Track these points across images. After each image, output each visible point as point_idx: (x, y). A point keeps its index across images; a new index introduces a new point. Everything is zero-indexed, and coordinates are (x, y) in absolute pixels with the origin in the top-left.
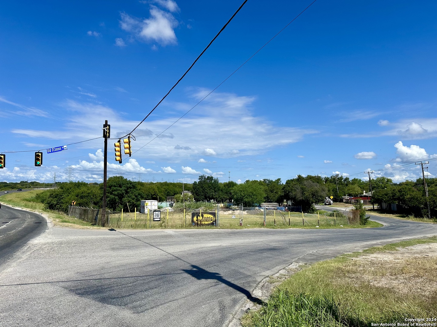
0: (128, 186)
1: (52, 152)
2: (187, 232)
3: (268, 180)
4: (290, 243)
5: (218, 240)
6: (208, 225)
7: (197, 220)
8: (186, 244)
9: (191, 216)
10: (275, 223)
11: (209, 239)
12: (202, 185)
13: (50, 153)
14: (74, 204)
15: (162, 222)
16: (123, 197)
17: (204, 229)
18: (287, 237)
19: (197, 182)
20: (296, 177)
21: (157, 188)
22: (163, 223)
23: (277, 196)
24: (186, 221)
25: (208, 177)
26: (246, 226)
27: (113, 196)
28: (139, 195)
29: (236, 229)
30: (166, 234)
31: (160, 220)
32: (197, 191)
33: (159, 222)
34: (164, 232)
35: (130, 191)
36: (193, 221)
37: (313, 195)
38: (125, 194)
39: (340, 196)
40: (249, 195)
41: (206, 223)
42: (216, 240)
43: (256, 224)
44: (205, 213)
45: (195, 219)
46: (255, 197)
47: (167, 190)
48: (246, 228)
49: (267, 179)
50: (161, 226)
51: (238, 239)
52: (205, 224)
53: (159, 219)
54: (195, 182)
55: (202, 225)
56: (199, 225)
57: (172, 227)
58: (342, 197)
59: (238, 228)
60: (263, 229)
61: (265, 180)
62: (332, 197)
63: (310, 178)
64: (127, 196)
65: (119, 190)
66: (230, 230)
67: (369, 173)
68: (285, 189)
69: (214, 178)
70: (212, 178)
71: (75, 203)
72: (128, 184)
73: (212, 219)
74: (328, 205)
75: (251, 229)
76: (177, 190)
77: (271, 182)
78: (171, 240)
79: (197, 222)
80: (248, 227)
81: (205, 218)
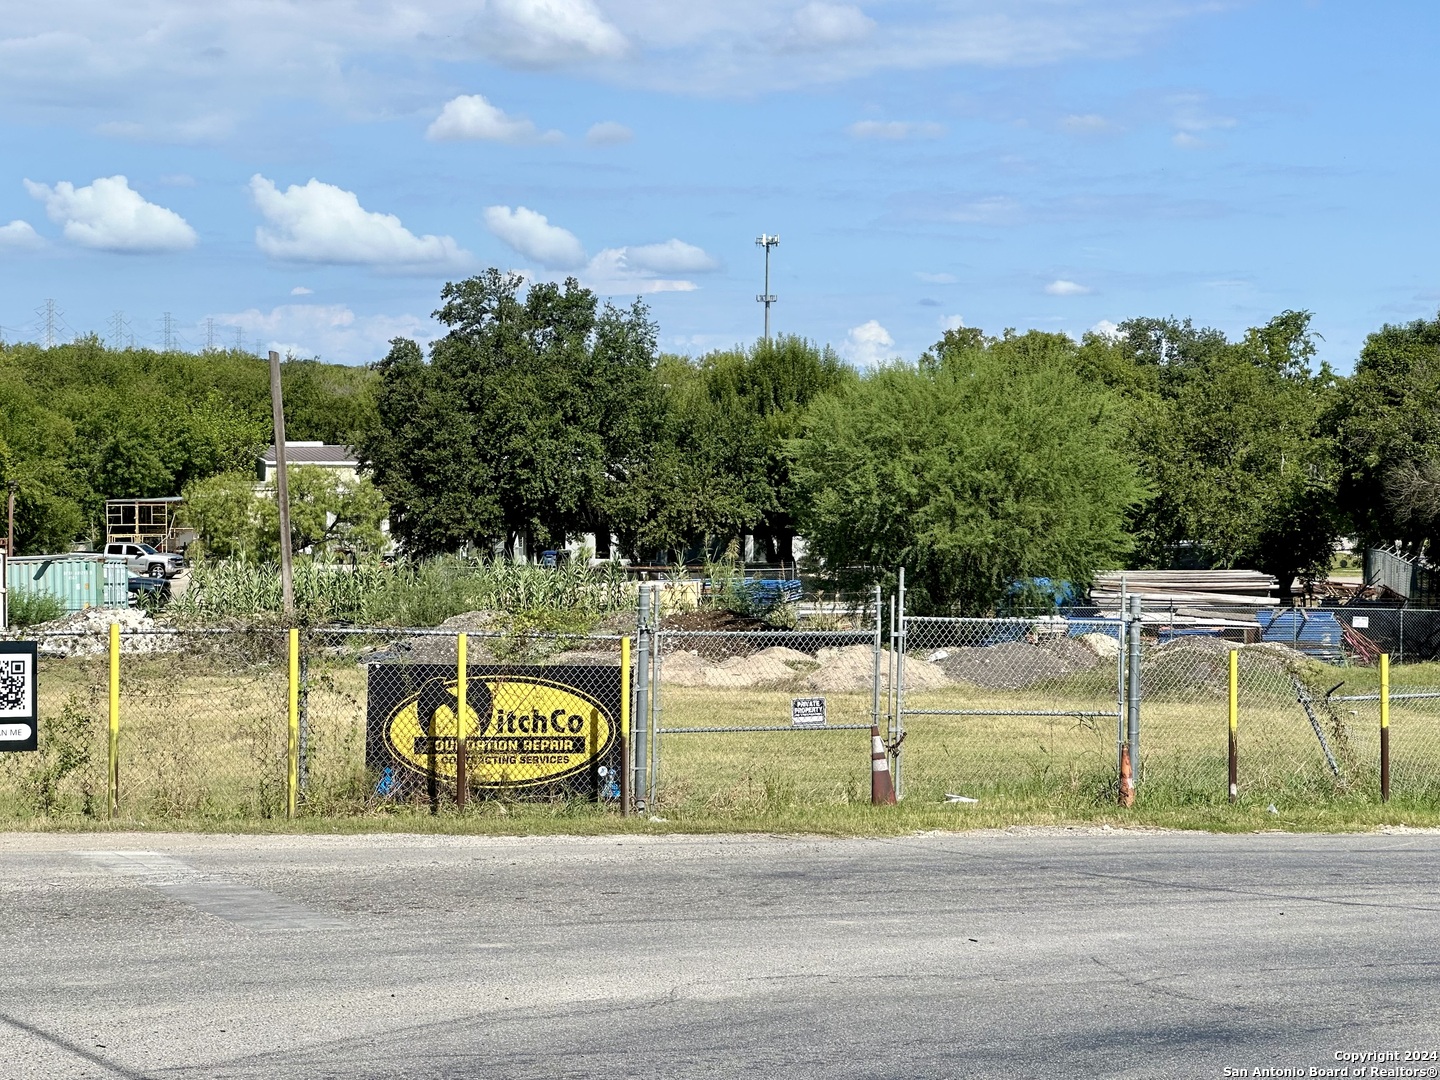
2: (324, 868)
3: (1173, 335)
4: (1379, 973)
5: (644, 941)
6: (540, 791)
7: (428, 743)
8: (312, 981)
9: (363, 699)
10: (1232, 779)
11: (553, 937)
12: (474, 380)
15: (54, 758)
17: (495, 832)
18: (1352, 913)
19: (426, 350)
22: (66, 765)
23: (1264, 497)
24: (306, 754)
25: (542, 297)
26: (934, 804)
29: (833, 833)
30: (100, 887)
31: (30, 744)
33: (27, 759)
34: (77, 862)
36: (379, 752)
40: (976, 491)
41: (521, 772)
42: (621, 944)
43: (1035, 787)
44: (512, 673)
45: (405, 727)
46: (1034, 508)
47: (97, 433)
48: (932, 825)
49: (1163, 326)
50: (49, 802)
51: (847, 931)
52: (505, 780)
53: (24, 732)
54: (404, 351)
55: (483, 793)
56: (442, 796)
57: (166, 811)
59: (852, 823)
60: (1108, 834)
61: (1138, 331)
66: (763, 849)
68: (1353, 423)
69: (599, 312)
73: (585, 731)
75: (986, 834)
76: (211, 425)
77: (1202, 351)
78: (151, 943)
79: (423, 760)
80: (959, 819)
81: (511, 718)
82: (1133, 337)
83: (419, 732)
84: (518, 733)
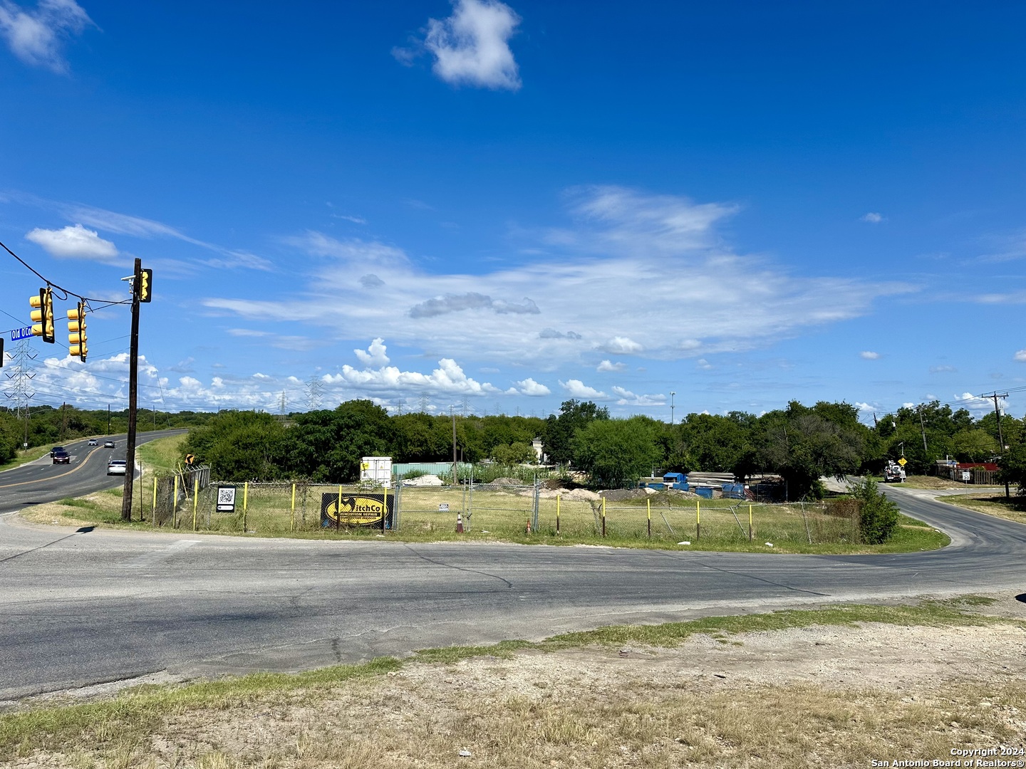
0: (342, 422)
1: (21, 337)
3: (742, 415)
6: (368, 526)
7: (337, 513)
9: (320, 502)
10: (558, 529)
12: (567, 424)
13: (18, 339)
14: (189, 461)
16: (329, 448)
19: (557, 417)
20: (784, 407)
21: (465, 428)
24: (304, 516)
25: (584, 405)
26: (477, 533)
27: (304, 446)
28: (366, 443)
32: (553, 438)
35: (348, 434)
36: (324, 515)
37: (817, 455)
38: (333, 441)
39: (932, 459)
40: (611, 452)
41: (362, 521)
44: (360, 496)
45: (331, 509)
46: (627, 457)
49: (740, 413)
52: (358, 523)
53: (231, 508)
54: (552, 417)
55: (351, 526)
56: (341, 527)
58: (936, 463)
61: (733, 414)
62: (903, 462)
63: (823, 409)
64: (338, 445)
65: (319, 431)
67: (995, 396)
69: (597, 408)
70: (594, 406)
71: (191, 460)
72: (343, 418)
73: (381, 511)
74: (893, 481)
79: (336, 518)
80: (485, 537)
81: (360, 507)
82: (732, 416)
83: (335, 510)
84: (362, 511)
